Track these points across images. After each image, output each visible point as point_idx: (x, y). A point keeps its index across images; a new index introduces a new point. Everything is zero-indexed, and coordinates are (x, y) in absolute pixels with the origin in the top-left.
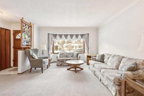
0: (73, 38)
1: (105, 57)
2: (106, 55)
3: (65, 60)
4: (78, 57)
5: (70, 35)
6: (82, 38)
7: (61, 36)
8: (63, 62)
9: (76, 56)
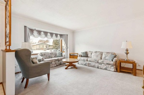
0: (53, 37)
1: (88, 53)
2: (88, 52)
3: (54, 61)
4: (63, 56)
5: (50, 33)
6: (61, 38)
7: (39, 32)
8: (52, 63)
9: (60, 55)
